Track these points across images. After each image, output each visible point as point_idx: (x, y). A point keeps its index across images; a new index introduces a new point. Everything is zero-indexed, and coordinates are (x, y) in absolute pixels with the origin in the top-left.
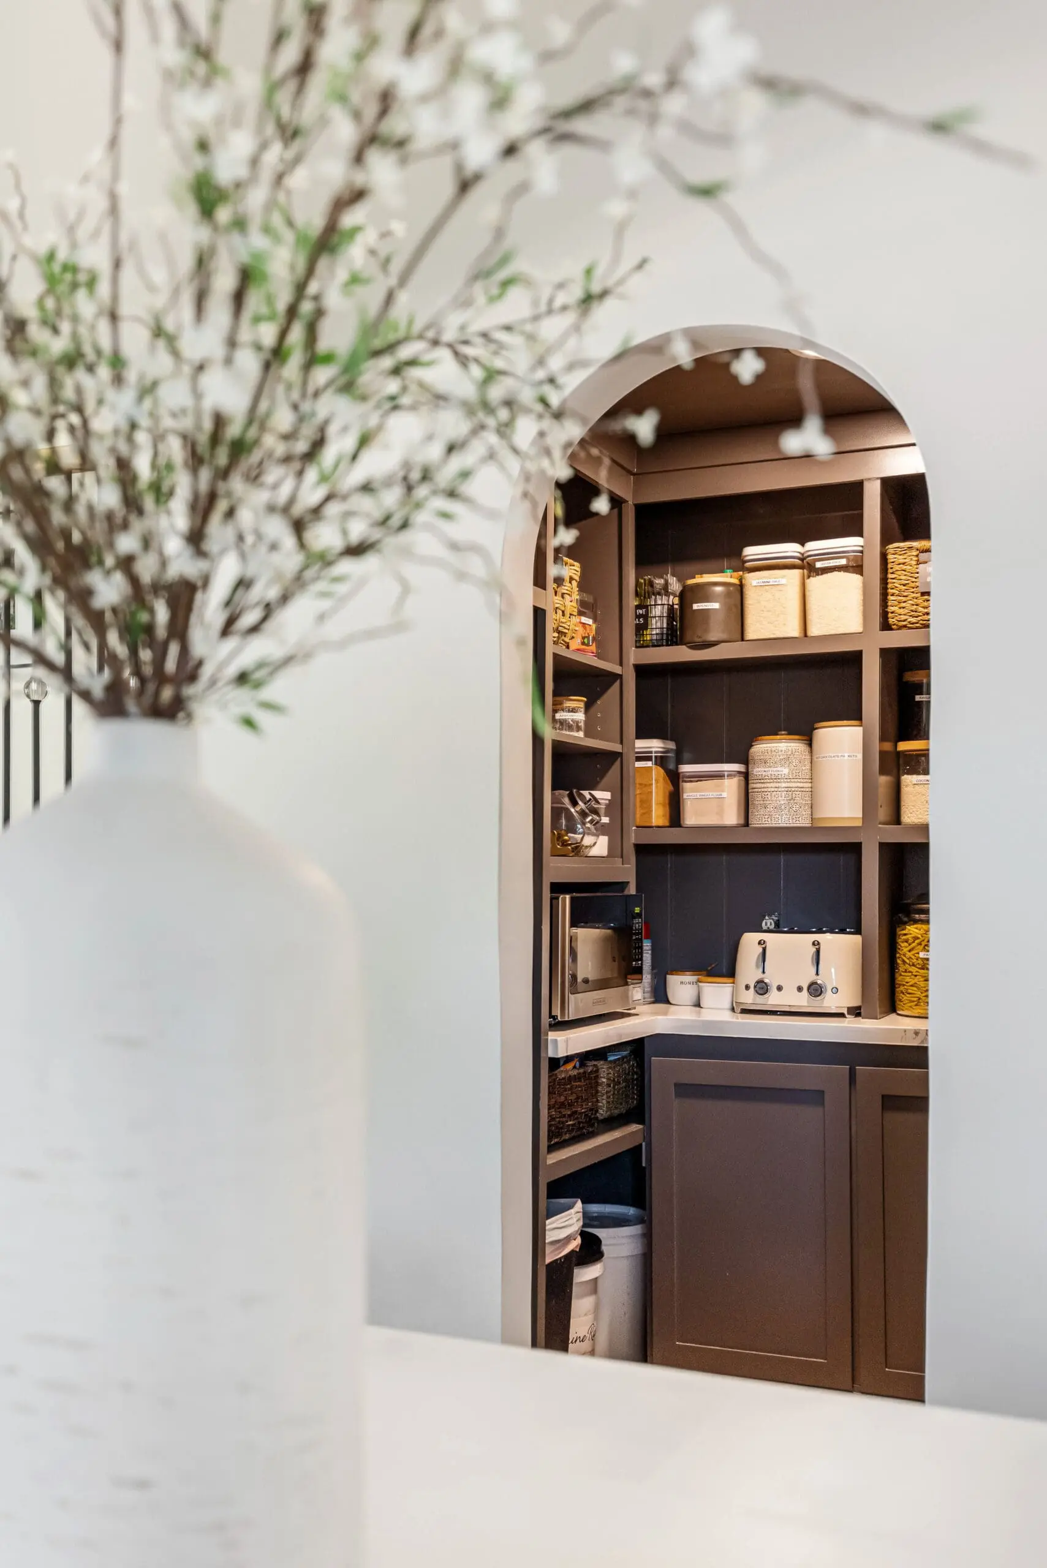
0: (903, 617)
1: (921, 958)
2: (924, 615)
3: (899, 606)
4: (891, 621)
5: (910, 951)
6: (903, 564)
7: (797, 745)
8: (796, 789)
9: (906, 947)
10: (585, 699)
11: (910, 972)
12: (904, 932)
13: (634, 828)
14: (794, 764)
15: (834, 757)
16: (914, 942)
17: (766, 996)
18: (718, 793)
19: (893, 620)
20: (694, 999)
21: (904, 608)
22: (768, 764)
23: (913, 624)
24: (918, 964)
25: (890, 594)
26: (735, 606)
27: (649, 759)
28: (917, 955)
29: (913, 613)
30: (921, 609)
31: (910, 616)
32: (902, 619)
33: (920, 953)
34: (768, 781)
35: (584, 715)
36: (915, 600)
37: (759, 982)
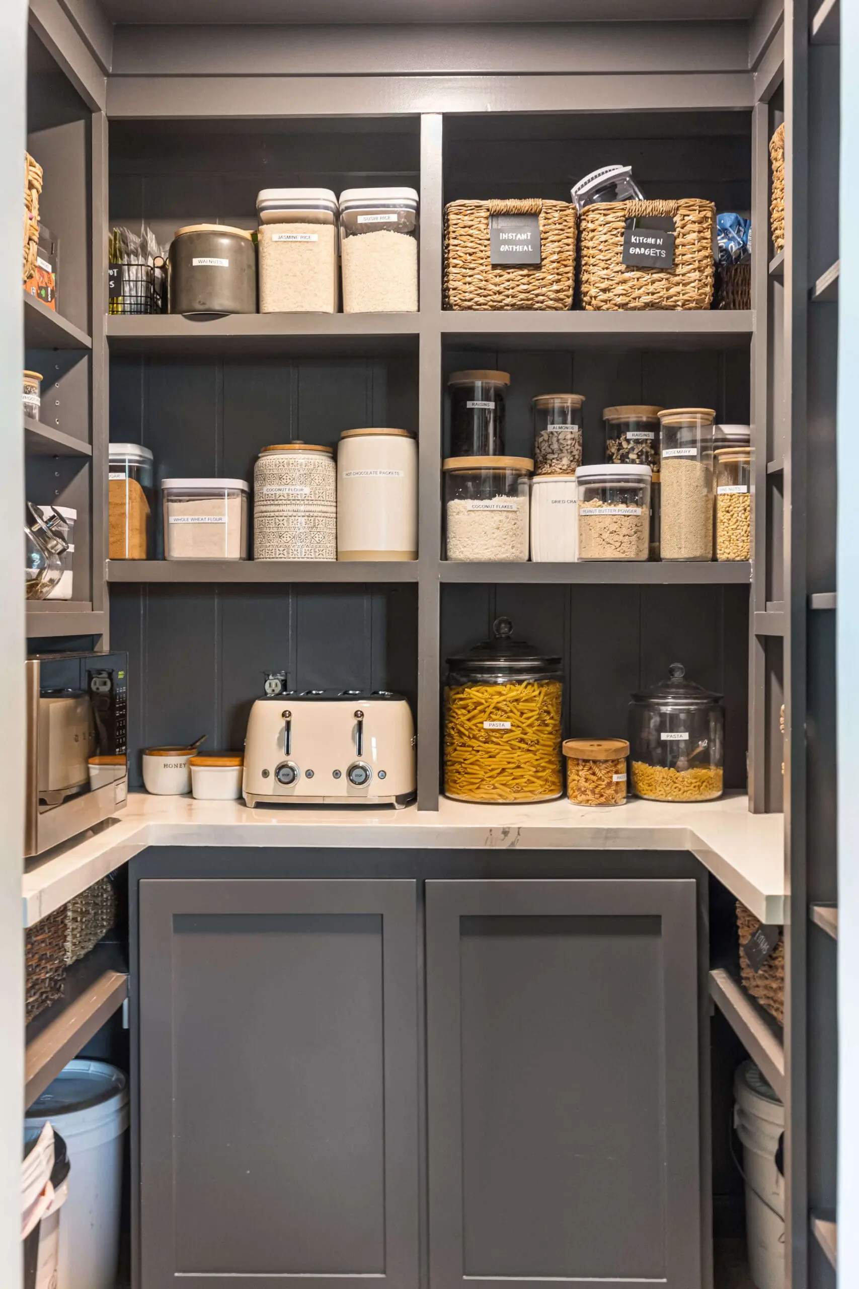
0: (468, 296)
1: (485, 729)
2: (495, 294)
3: (463, 281)
4: (452, 300)
5: (469, 720)
6: (470, 227)
7: (318, 457)
8: (320, 514)
9: (464, 715)
10: (41, 376)
11: (469, 746)
12: (461, 696)
13: (107, 560)
14: (317, 481)
15: (371, 473)
16: (475, 709)
17: (291, 785)
18: (218, 517)
19: (456, 299)
20: (183, 787)
21: (470, 283)
22: (285, 481)
23: (480, 305)
24: (481, 736)
25: (451, 265)
26: (249, 266)
27: (121, 469)
28: (479, 725)
29: (480, 291)
30: (491, 287)
31: (478, 295)
32: (467, 298)
33: (485, 723)
34: (284, 502)
35: (39, 399)
36: (484, 275)
37: (281, 767)
